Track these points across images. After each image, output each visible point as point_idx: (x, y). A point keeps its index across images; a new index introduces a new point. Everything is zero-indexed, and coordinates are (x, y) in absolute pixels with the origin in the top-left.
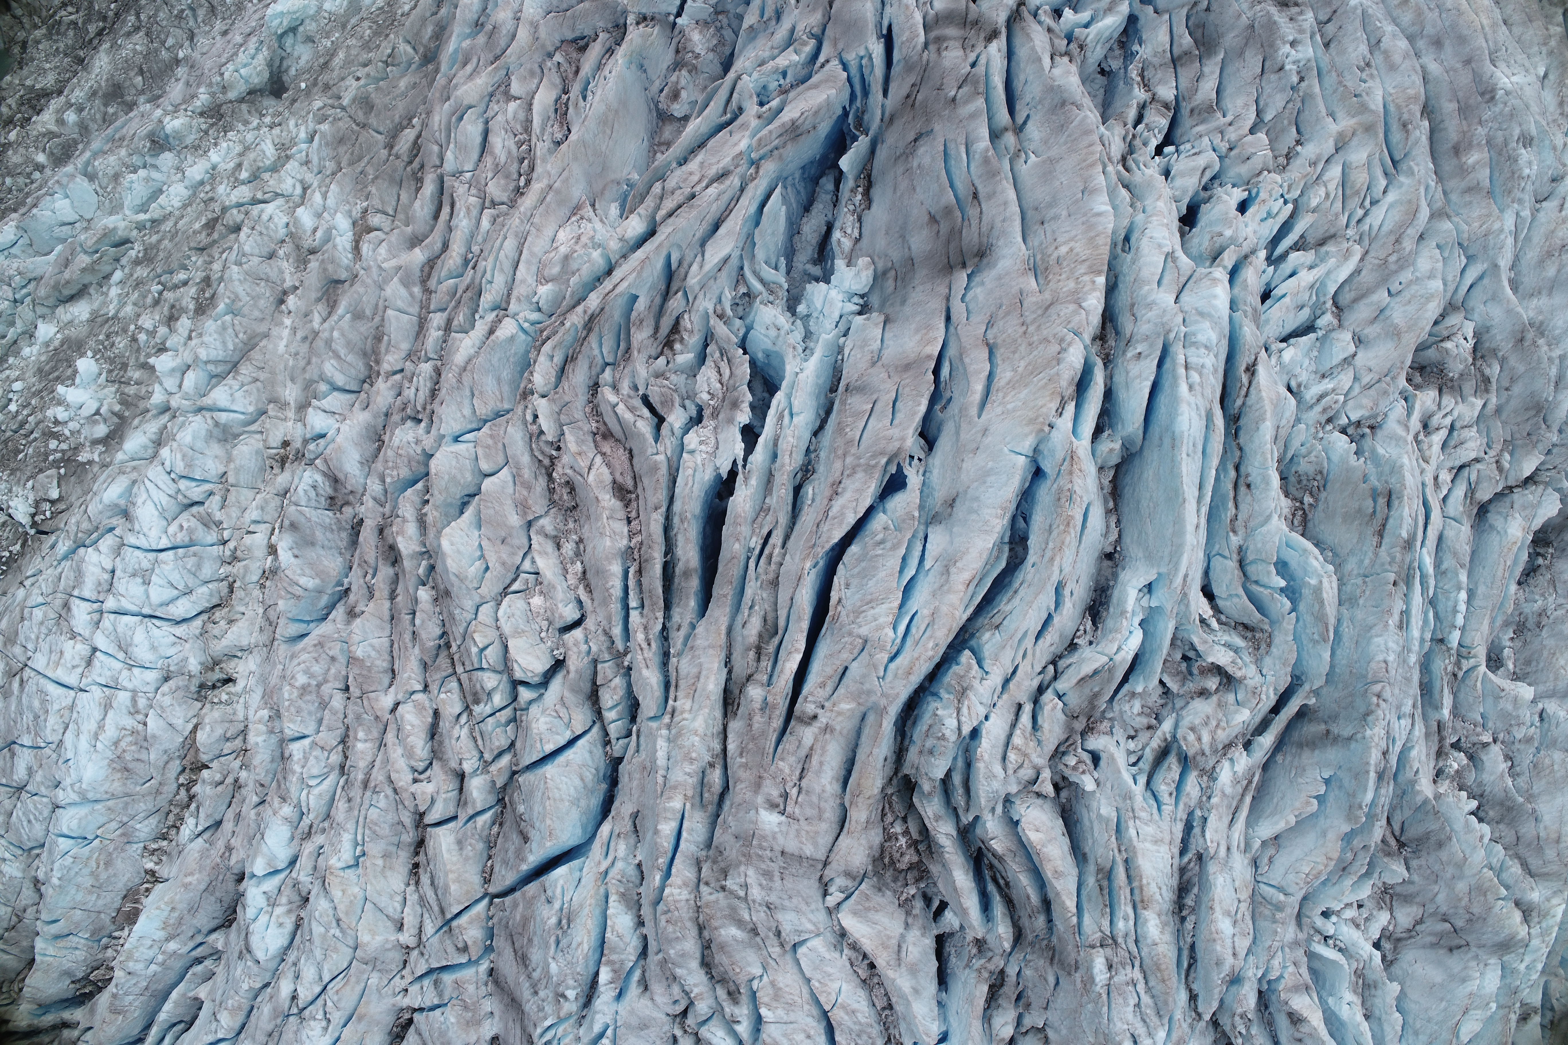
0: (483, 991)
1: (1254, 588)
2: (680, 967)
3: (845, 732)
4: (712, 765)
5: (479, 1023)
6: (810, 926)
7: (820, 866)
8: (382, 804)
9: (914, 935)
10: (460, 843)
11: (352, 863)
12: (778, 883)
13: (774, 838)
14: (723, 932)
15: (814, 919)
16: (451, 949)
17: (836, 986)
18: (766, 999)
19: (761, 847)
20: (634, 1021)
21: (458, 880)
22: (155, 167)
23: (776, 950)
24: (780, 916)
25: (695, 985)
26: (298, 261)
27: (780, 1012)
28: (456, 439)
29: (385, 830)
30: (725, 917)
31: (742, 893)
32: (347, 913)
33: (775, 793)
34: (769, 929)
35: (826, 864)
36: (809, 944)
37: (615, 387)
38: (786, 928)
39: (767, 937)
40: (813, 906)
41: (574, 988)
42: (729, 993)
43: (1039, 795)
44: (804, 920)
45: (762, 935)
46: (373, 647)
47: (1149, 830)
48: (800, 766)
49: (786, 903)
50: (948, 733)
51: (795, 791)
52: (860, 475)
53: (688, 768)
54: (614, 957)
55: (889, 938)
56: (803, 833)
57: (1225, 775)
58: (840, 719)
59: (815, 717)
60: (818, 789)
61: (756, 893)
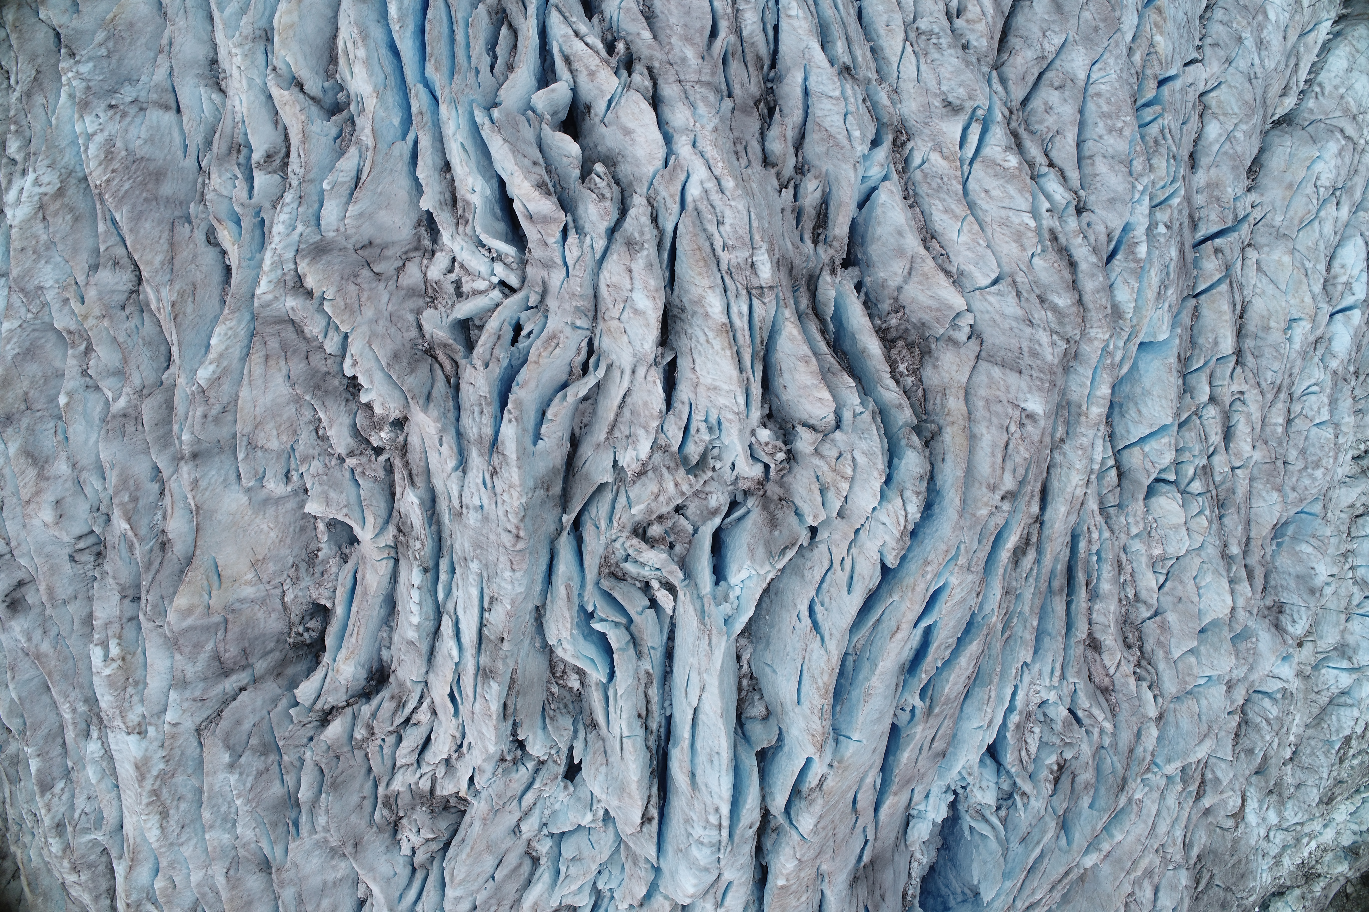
0: (1203, 213)
1: (623, 620)
2: (1094, 264)
3: (977, 485)
4: (1062, 440)
5: (1208, 185)
6: (991, 299)
7: (983, 354)
8: (1269, 374)
9: (893, 283)
10: (1216, 343)
11: (1294, 325)
12: (1025, 345)
13: (1030, 387)
14: (1069, 302)
15: (986, 304)
16: (1227, 252)
17: (963, 239)
18: (1030, 234)
19: (1041, 379)
20: (1119, 206)
21: (1221, 313)
22: (1355, 833)
23: (1020, 278)
24: (1019, 312)
25: (1081, 246)
26: (1281, 785)
27: (1016, 220)
28: (1210, 677)
29: (1268, 352)
30: (1068, 316)
31: (1055, 337)
32: (1301, 282)
33: (1030, 428)
34: (1027, 299)
35: (978, 357)
36: (989, 281)
37: (1102, 731)
38: (1011, 299)
39: (1028, 292)
40: (987, 317)
41: (1159, 234)
42: (1056, 239)
43: (812, 427)
44: (997, 306)
45: (1034, 296)
46: (1264, 500)
47: (722, 401)
48: (1010, 452)
49: (1014, 324)
50: (914, 499)
51: (1013, 428)
52: (953, 696)
53: (1084, 441)
54: (1133, 265)
55: (920, 283)
56: (1003, 389)
57: (644, 448)
58: (985, 499)
59: (1003, 498)
60: (993, 430)
61: (1044, 338)
